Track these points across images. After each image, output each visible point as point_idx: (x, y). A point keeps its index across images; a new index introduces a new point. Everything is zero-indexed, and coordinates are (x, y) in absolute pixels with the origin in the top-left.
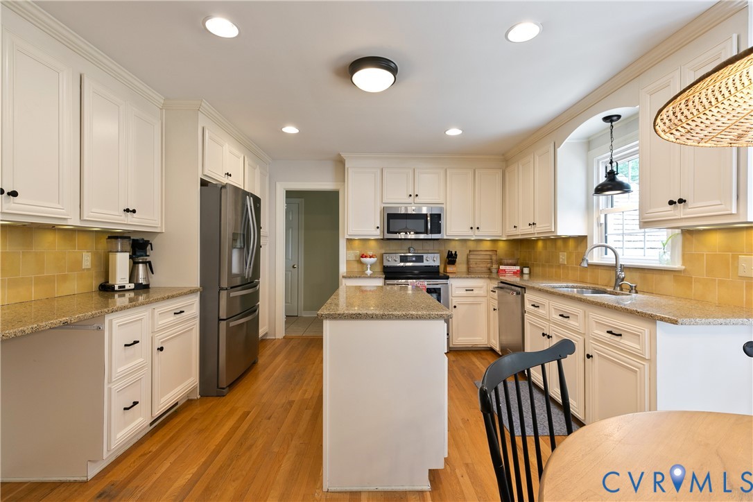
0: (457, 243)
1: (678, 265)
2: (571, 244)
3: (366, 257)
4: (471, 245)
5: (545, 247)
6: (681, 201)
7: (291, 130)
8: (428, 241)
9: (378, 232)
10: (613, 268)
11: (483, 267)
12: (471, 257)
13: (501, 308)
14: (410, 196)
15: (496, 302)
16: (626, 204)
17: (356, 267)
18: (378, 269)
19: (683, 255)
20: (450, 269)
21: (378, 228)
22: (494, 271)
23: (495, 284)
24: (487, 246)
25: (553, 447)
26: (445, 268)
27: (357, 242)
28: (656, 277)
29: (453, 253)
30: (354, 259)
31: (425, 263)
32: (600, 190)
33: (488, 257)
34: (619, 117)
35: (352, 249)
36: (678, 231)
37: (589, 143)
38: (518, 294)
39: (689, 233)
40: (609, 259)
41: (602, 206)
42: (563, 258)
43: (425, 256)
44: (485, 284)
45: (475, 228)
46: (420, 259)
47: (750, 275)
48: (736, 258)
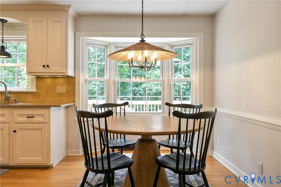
1: (34, 90)
6: (48, 66)
19: (36, 86)
36: (35, 77)
39: (39, 78)
47: (60, 92)
48: (55, 87)
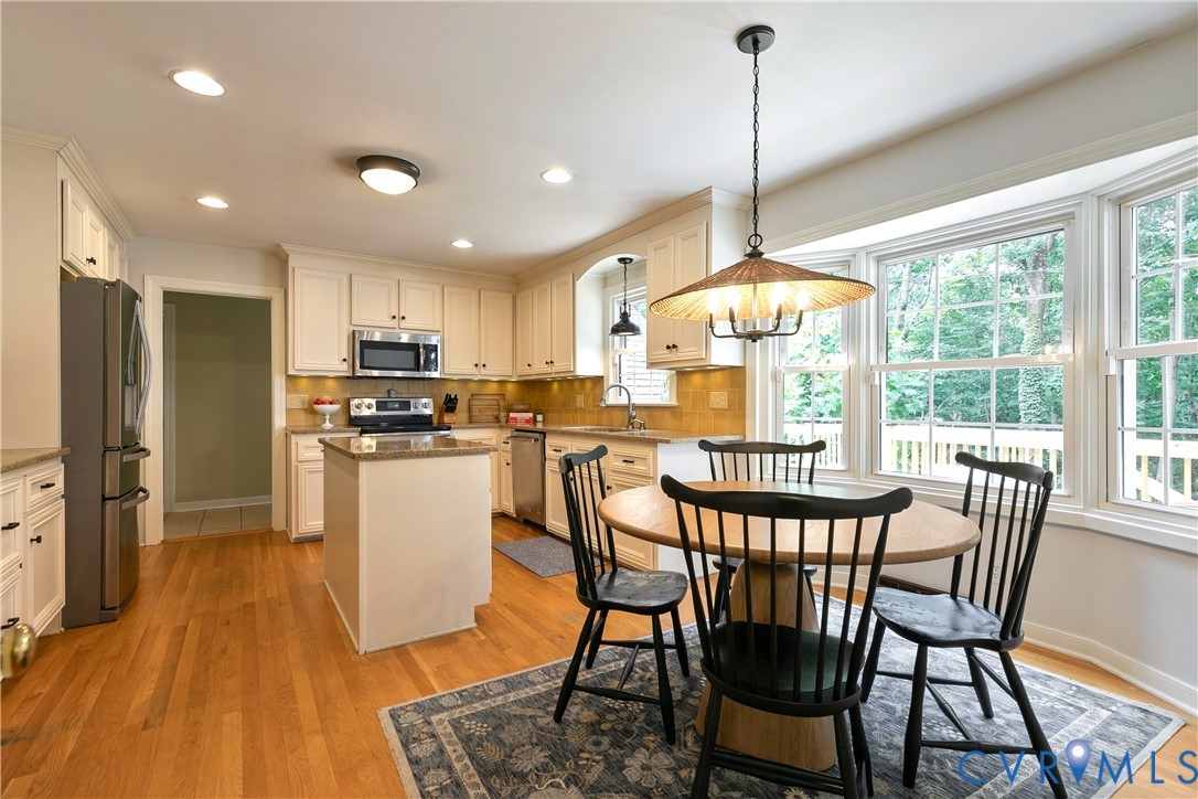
0: (455, 384)
1: (674, 402)
2: (588, 385)
3: (323, 403)
4: (474, 387)
5: (561, 390)
6: (674, 346)
7: (213, 202)
8: (416, 382)
9: (345, 366)
10: (625, 408)
11: (489, 415)
12: (474, 402)
13: (516, 463)
14: (394, 317)
15: (510, 456)
16: (636, 345)
17: (303, 420)
18: (342, 420)
19: (678, 393)
20: (447, 418)
21: (345, 360)
22: (503, 419)
23: (508, 433)
24: (493, 388)
25: (604, 497)
26: (441, 417)
27: (304, 381)
28: (659, 413)
29: (453, 396)
30: (300, 407)
31: (413, 411)
32: (616, 330)
33: (495, 403)
34: (631, 260)
35: (296, 392)
36: (674, 372)
37: (605, 280)
38: (536, 440)
39: (682, 374)
40: (623, 400)
41: (617, 346)
42: (580, 400)
43: (412, 401)
44: (495, 435)
45: (480, 366)
46: (406, 405)
47: (716, 407)
48: (708, 393)
